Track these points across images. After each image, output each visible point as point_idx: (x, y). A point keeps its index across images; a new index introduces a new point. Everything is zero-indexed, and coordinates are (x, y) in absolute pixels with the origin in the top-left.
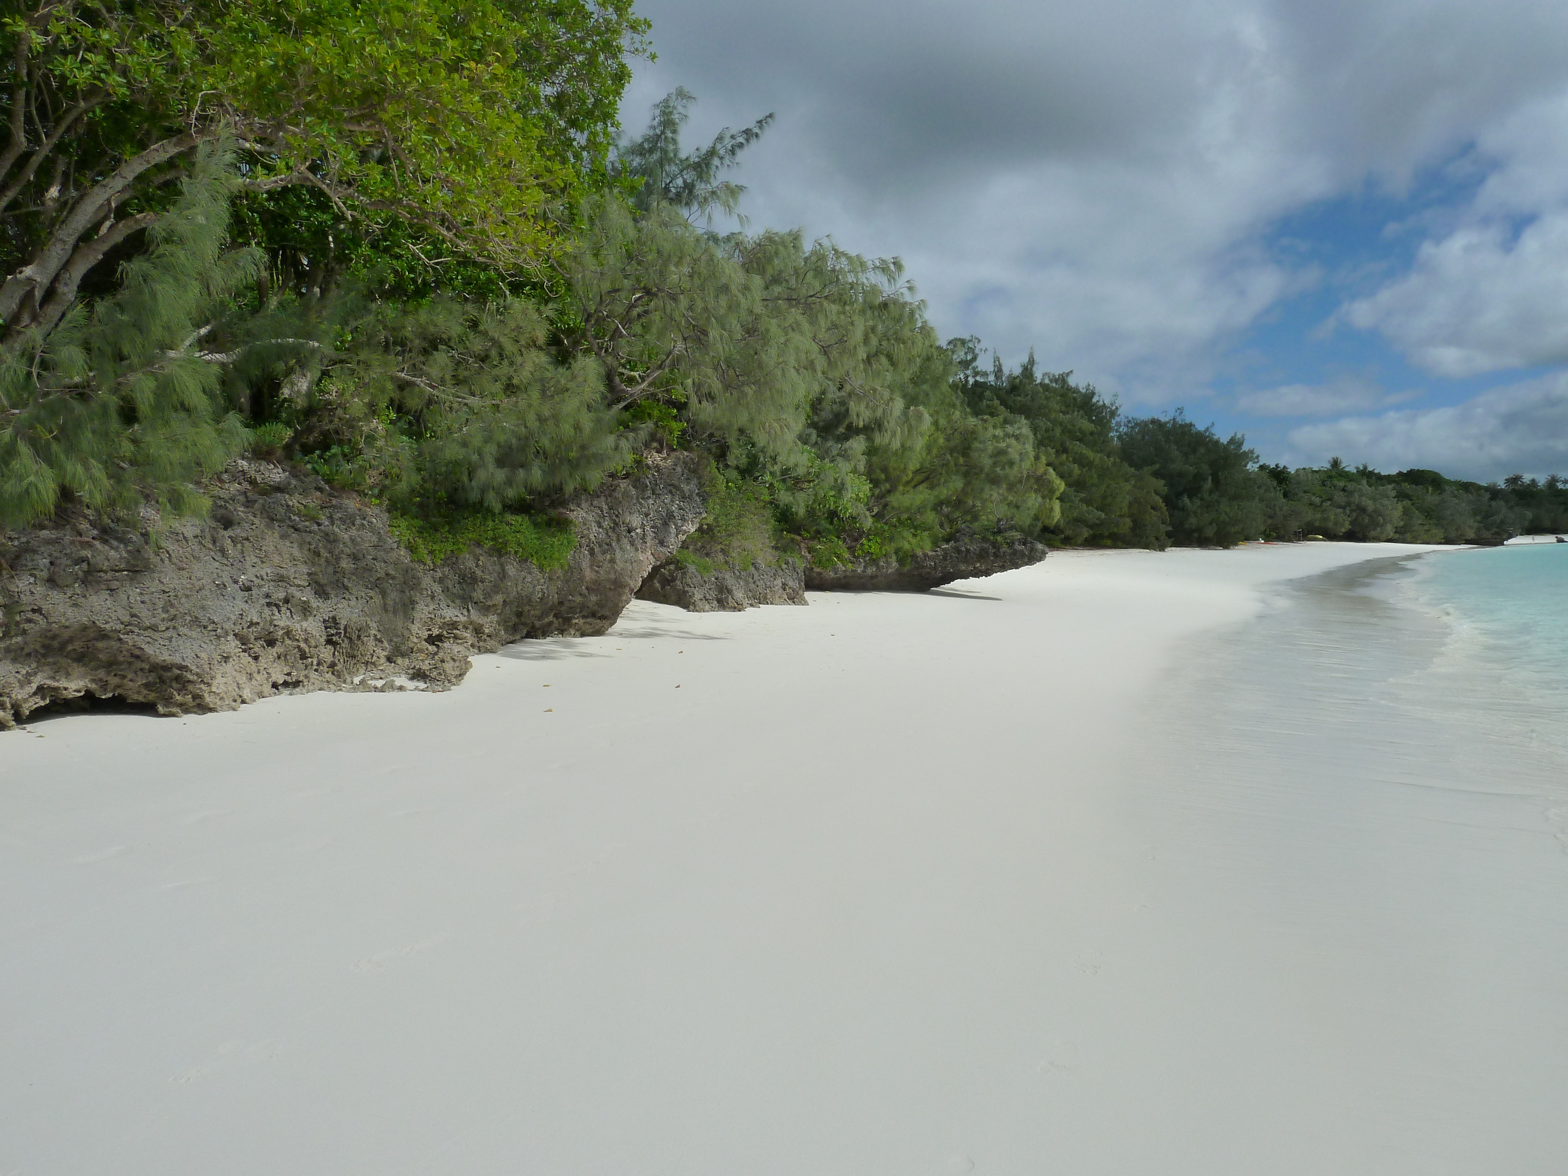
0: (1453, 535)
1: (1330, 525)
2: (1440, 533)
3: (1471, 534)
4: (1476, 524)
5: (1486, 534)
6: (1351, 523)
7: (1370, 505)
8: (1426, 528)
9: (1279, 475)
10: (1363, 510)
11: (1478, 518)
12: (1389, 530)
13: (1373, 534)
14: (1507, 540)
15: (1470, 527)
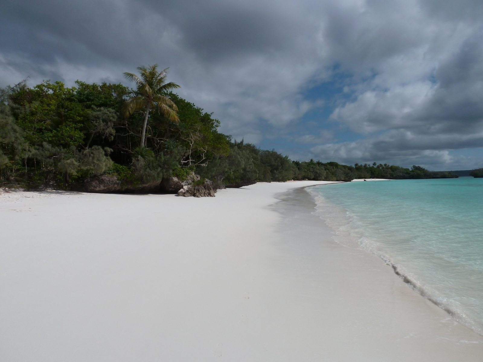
0: (338, 179)
1: (309, 176)
2: (335, 179)
3: (343, 179)
4: (344, 177)
5: (347, 179)
6: (314, 176)
7: (318, 171)
8: (332, 177)
9: (297, 164)
10: (316, 173)
11: (345, 175)
12: (323, 178)
13: (319, 179)
14: (352, 180)
15: (342, 177)
